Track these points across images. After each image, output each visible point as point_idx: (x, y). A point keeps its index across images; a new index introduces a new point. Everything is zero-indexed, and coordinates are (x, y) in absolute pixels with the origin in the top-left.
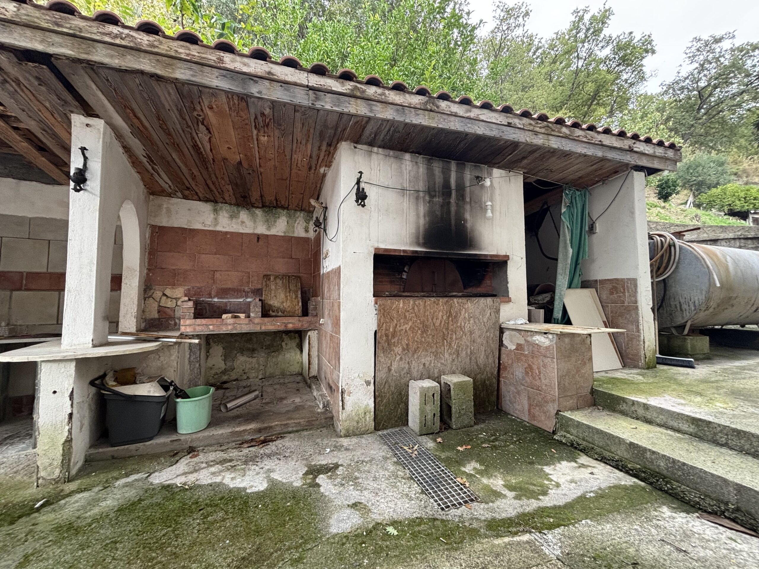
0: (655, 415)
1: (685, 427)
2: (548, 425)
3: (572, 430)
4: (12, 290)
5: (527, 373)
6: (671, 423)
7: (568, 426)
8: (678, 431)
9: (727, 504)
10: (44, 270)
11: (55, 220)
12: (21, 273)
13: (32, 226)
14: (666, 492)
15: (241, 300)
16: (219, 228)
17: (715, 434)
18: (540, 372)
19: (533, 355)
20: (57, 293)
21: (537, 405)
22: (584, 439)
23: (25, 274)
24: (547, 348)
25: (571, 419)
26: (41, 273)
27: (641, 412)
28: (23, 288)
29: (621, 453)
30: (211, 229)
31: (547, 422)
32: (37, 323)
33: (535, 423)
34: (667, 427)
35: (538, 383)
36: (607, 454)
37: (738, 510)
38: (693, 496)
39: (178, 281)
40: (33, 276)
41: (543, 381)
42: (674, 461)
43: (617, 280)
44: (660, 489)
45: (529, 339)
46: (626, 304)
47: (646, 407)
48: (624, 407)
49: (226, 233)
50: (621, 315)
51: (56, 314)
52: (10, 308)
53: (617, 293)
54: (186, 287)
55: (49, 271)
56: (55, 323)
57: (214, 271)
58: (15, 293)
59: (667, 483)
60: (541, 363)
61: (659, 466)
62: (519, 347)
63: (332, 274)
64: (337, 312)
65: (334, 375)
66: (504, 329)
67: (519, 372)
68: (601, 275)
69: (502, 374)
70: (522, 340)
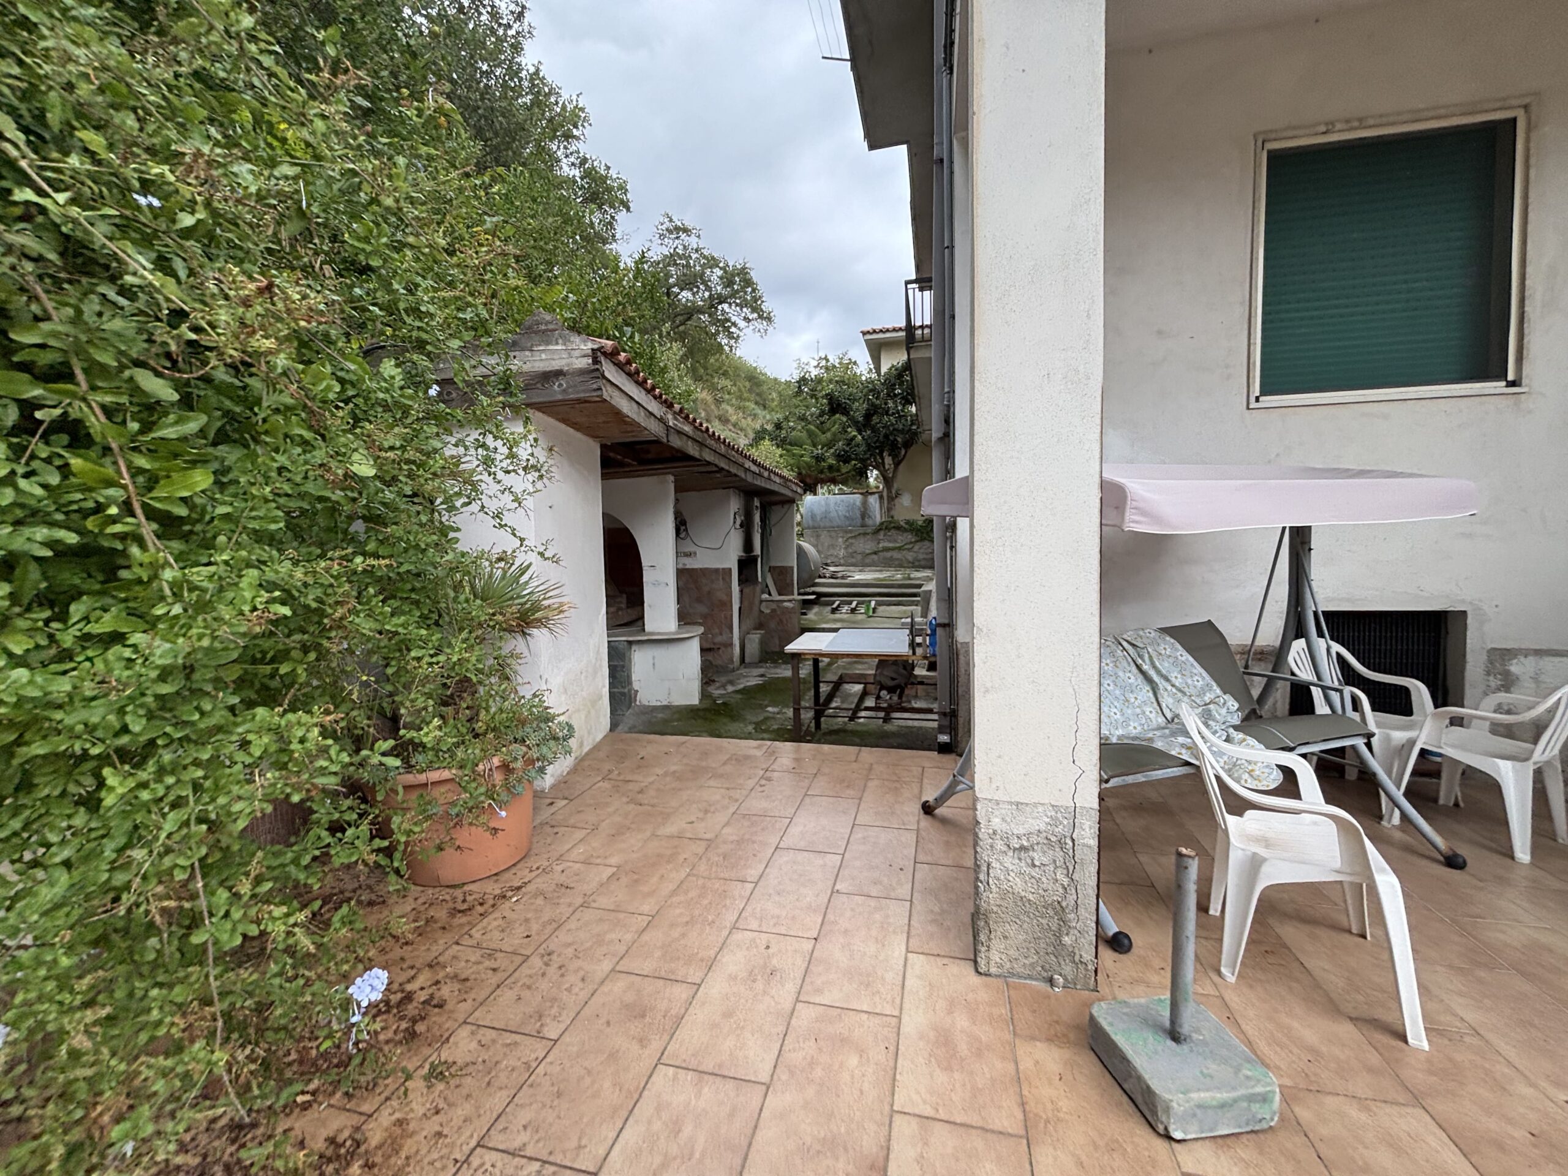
19: (783, 614)
21: (785, 640)
24: (792, 608)
35: (786, 628)
41: (790, 626)
43: (782, 566)
45: (780, 605)
46: (787, 579)
50: (784, 585)
53: (782, 573)
60: (789, 618)
62: (773, 611)
63: (704, 572)
64: (725, 598)
65: (719, 639)
66: (761, 601)
67: (773, 625)
68: (773, 564)
69: (760, 626)
70: (774, 606)
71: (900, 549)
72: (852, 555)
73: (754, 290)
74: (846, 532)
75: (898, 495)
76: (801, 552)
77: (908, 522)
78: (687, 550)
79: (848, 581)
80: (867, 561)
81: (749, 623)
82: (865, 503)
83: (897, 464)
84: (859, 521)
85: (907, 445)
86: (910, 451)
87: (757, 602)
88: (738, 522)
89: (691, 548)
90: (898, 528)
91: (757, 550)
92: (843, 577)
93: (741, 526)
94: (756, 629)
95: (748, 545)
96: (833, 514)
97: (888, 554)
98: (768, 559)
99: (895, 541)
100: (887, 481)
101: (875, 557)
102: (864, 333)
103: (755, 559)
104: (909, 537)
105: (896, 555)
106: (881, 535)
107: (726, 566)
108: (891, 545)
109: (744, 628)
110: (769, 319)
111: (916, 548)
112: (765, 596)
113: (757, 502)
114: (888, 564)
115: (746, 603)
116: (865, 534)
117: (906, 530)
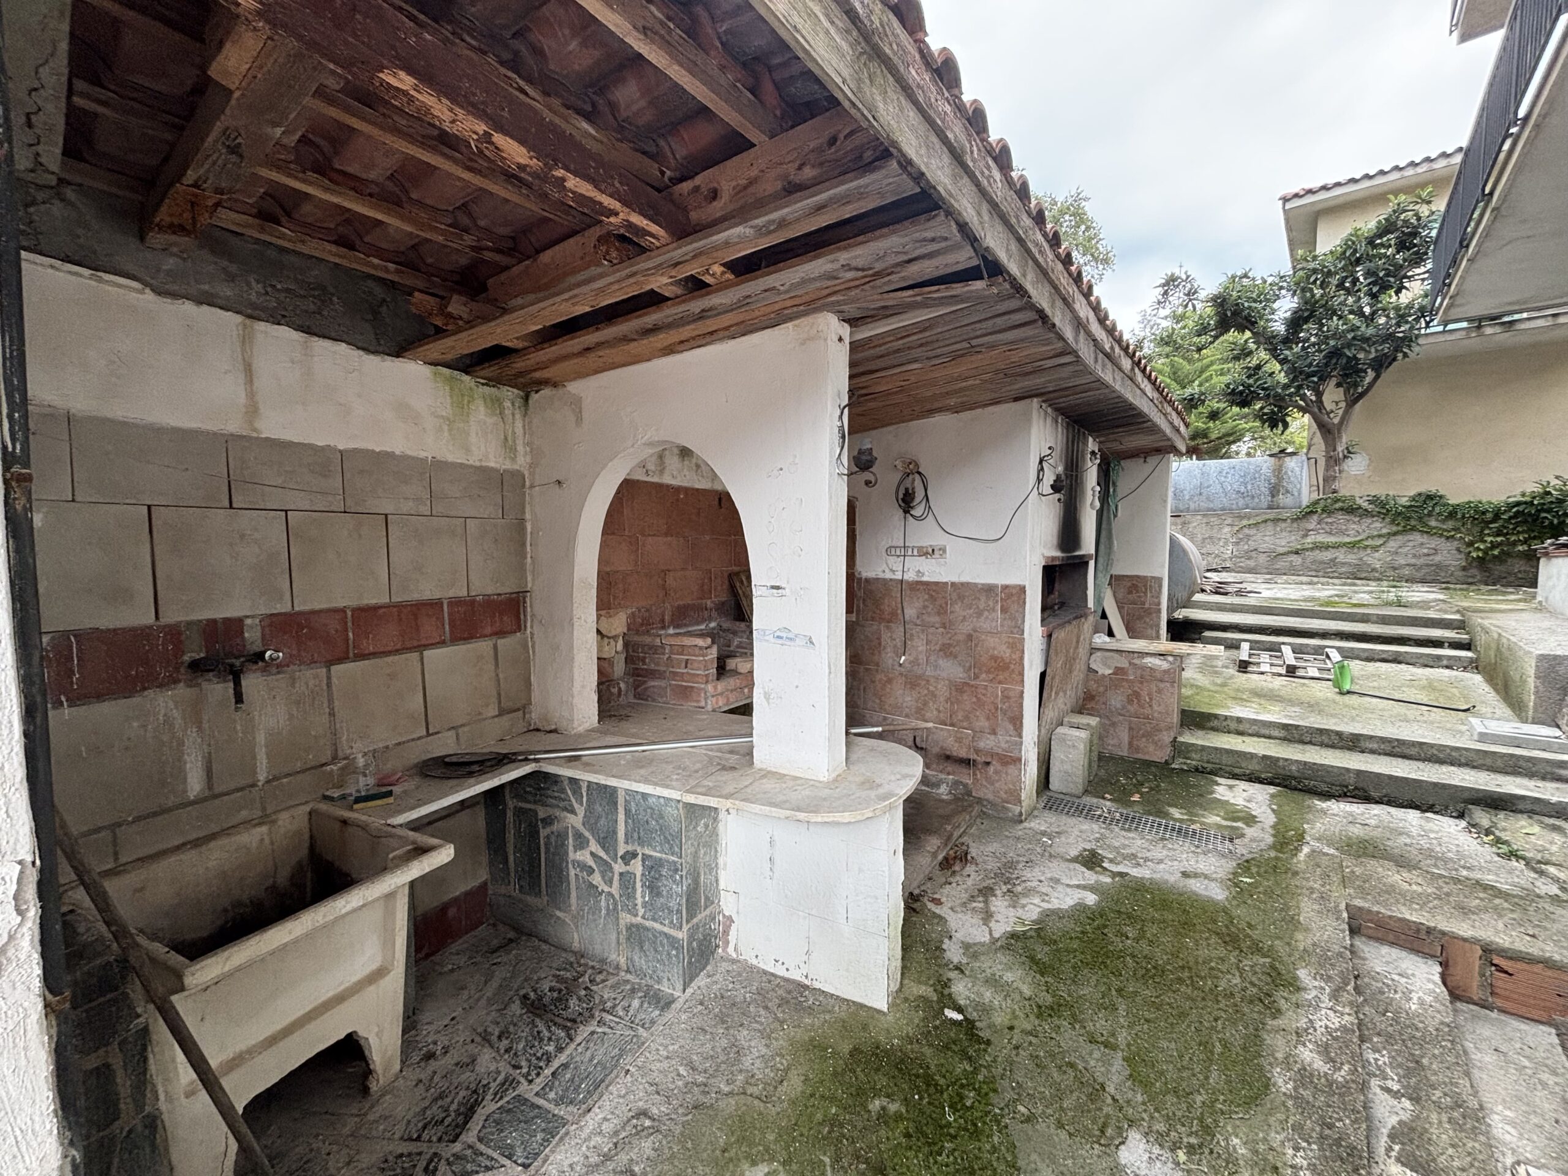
0: (1248, 726)
1: (1276, 733)
2: (1160, 755)
3: (1194, 755)
4: (329, 664)
5: (1130, 701)
6: (1264, 731)
7: (1189, 752)
8: (1270, 737)
9: (1347, 787)
10: (385, 600)
11: (390, 455)
12: (343, 610)
13: (347, 476)
14: (1300, 790)
15: (703, 627)
16: (667, 480)
17: (1302, 735)
18: (1151, 699)
19: (1142, 680)
20: (415, 656)
21: (1143, 736)
22: (1208, 762)
23: (349, 613)
24: (1165, 672)
25: (1193, 745)
26: (380, 607)
27: (1233, 725)
28: (351, 655)
29: (1253, 766)
30: (655, 479)
31: (1158, 753)
32: (391, 743)
33: (1140, 756)
34: (1259, 736)
35: (1147, 711)
36: (1237, 771)
37: (1356, 788)
38: (1324, 788)
39: (615, 598)
40: (366, 616)
41: (1155, 708)
42: (1305, 763)
43: (1138, 577)
44: (1296, 789)
45: (1136, 661)
46: (1147, 606)
47: (1239, 720)
48: (1215, 723)
49: (678, 489)
50: (1140, 618)
51: (423, 710)
52: (332, 714)
53: (1137, 592)
54: (629, 611)
55: (395, 599)
56: (425, 733)
57: (665, 572)
58: (336, 669)
59: (1299, 783)
60: (1155, 689)
61: (1290, 770)
62: (1118, 671)
63: (962, 591)
64: (1004, 652)
65: (988, 743)
66: (1093, 650)
67: (1116, 700)
68: (1118, 570)
69: (1085, 704)
70: (1123, 663)
71: (1352, 546)
72: (1248, 555)
73: (1088, 228)
74: (1241, 518)
75: (1349, 452)
76: (1176, 552)
77: (1375, 500)
78: (927, 542)
79: (1251, 600)
80: (1280, 564)
81: (1061, 702)
82: (1278, 472)
83: (1352, 402)
84: (1265, 500)
85: (1380, 364)
86: (1386, 375)
87: (1083, 652)
88: (1049, 478)
89: (936, 539)
90: (1351, 510)
91: (1088, 545)
92: (1239, 593)
93: (1056, 488)
94: (1080, 710)
95: (1069, 533)
96: (1216, 488)
97: (1327, 555)
98: (1109, 563)
99: (1343, 533)
100: (1327, 431)
101: (1297, 560)
102: (1285, 200)
103: (1081, 564)
104: (1378, 526)
105: (1341, 555)
106: (1312, 523)
107: (1012, 579)
108: (1332, 539)
109: (1050, 714)
110: (1106, 261)
111: (1393, 544)
112: (1101, 639)
113: (1092, 445)
114: (1326, 571)
115: (1058, 663)
116: (1276, 521)
117: (1367, 513)
